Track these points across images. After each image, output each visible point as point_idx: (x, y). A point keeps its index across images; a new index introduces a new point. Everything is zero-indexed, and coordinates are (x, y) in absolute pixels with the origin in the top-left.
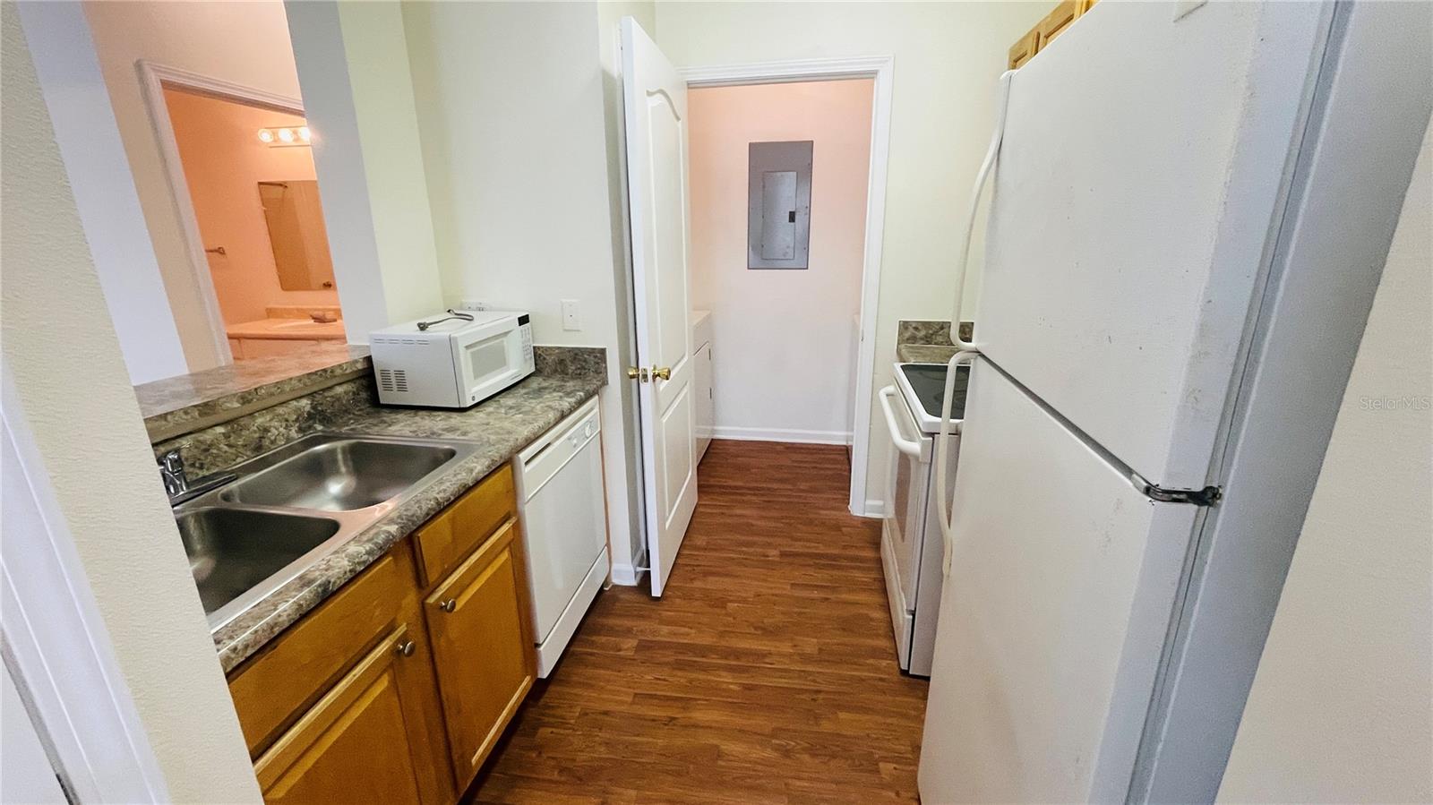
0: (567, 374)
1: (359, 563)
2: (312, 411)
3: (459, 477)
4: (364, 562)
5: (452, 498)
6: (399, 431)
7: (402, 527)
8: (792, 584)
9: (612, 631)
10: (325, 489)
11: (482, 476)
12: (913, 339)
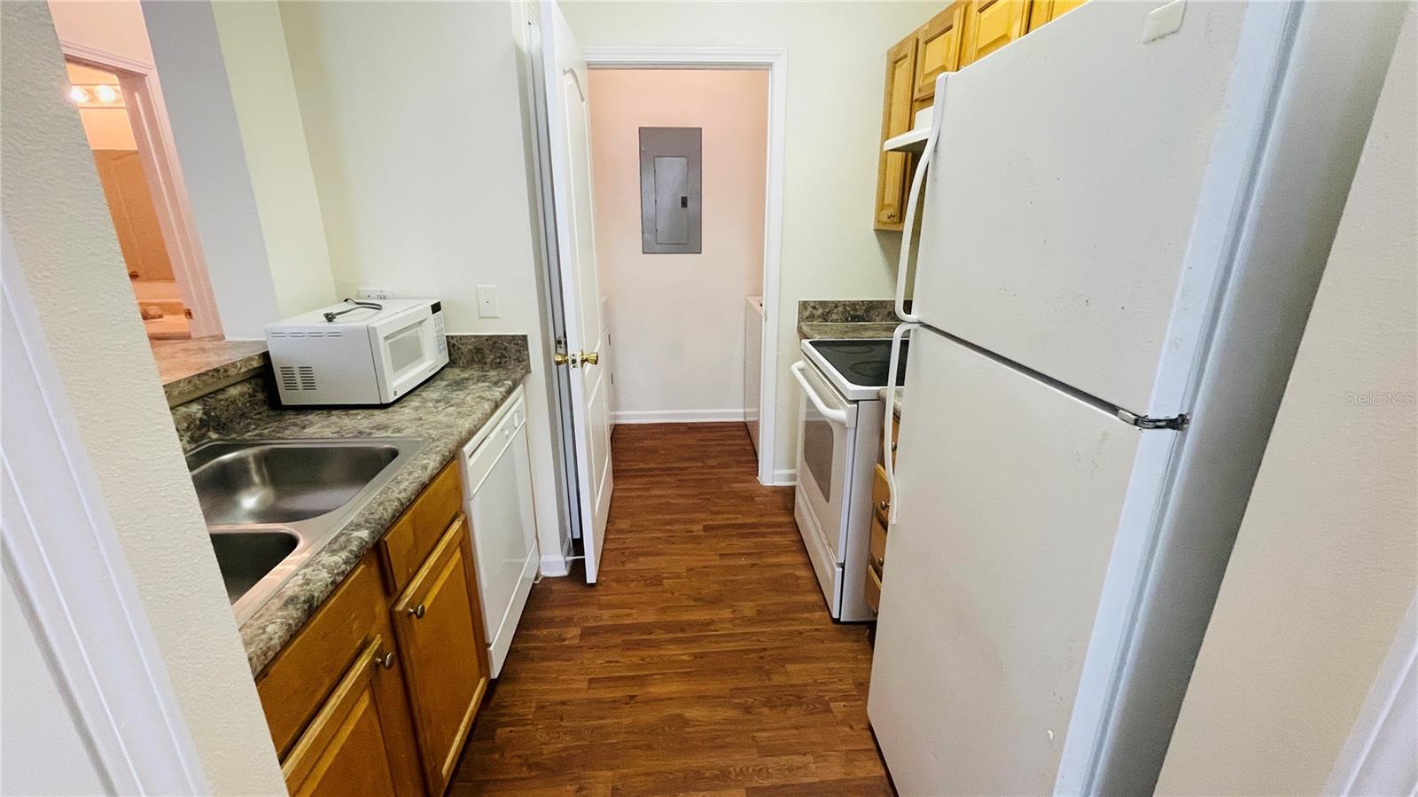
0: (485, 364)
1: (338, 574)
2: (205, 417)
3: (415, 475)
4: (343, 572)
5: (413, 497)
6: (318, 432)
7: (373, 532)
8: (720, 555)
9: (550, 623)
10: (236, 505)
11: (436, 471)
12: (811, 317)
